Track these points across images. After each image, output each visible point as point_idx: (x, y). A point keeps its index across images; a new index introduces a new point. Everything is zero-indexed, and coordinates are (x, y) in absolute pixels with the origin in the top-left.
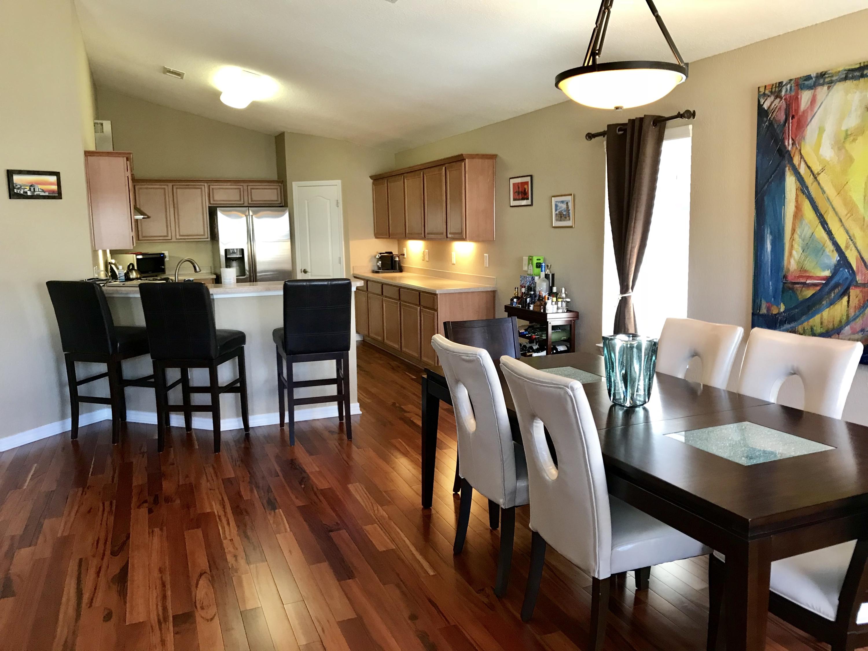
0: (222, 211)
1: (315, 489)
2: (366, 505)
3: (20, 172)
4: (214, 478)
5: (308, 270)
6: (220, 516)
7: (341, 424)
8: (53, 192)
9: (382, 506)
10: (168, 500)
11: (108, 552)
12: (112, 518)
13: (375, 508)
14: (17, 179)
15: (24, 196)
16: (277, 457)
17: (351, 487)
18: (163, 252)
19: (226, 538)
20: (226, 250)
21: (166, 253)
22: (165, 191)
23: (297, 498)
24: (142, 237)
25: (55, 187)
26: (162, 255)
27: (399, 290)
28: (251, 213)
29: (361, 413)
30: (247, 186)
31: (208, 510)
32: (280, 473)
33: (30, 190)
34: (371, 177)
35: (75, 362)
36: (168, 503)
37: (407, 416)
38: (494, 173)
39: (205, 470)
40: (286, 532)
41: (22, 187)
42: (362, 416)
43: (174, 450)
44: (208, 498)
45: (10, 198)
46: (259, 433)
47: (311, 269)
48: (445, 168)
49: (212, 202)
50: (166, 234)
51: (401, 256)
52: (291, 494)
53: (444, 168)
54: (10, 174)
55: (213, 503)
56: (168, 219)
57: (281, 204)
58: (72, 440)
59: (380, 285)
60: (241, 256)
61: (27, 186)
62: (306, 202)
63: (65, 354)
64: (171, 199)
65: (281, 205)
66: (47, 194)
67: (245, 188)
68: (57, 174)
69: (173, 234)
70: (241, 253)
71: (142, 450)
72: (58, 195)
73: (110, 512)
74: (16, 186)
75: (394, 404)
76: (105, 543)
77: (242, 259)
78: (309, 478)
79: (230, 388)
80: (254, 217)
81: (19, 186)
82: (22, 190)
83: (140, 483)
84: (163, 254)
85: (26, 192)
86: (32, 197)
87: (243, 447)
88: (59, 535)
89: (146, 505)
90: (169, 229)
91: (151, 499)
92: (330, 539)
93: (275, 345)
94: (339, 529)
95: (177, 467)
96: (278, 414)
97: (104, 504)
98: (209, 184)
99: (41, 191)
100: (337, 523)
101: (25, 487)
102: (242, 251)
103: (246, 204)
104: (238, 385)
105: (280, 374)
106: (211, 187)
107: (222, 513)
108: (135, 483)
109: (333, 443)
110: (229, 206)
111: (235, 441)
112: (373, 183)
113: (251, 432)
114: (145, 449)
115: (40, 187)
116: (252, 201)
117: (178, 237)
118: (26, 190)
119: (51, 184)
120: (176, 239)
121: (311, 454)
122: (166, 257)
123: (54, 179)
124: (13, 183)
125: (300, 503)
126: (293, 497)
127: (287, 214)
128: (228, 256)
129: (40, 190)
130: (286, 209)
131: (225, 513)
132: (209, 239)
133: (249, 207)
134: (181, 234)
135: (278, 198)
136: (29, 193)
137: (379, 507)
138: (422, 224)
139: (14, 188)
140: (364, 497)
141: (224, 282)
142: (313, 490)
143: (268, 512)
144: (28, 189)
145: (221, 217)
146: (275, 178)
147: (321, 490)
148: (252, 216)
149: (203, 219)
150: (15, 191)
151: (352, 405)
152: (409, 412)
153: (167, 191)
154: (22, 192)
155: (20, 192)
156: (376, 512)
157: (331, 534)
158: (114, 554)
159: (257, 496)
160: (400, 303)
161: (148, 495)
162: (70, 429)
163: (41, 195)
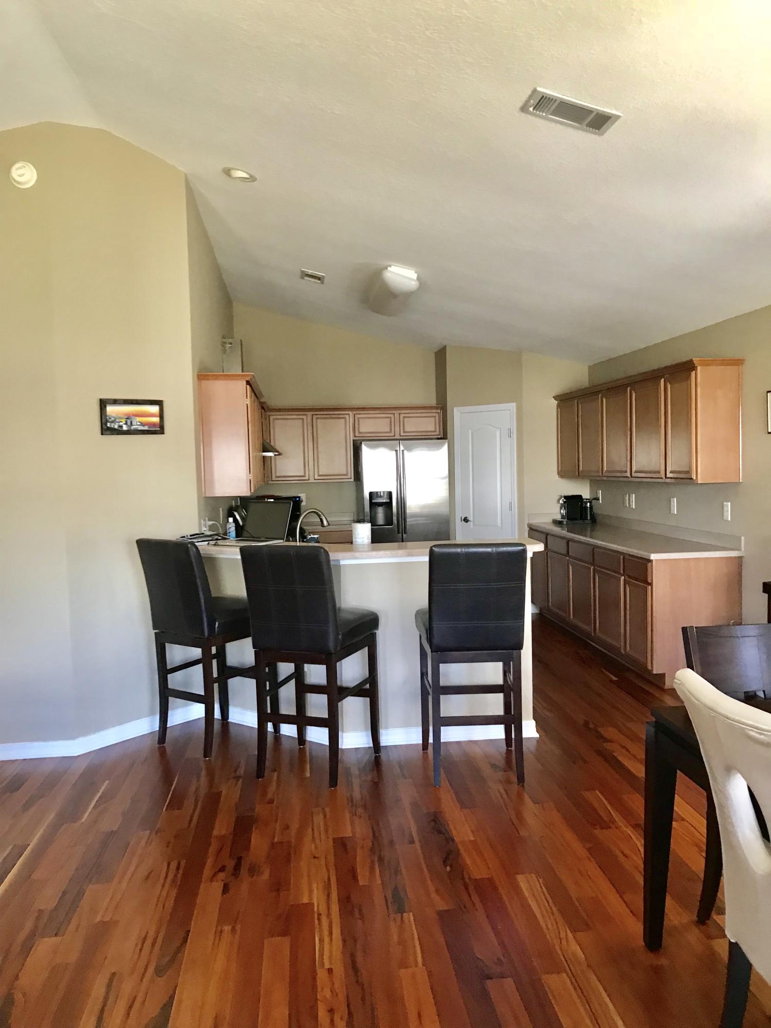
0: (368, 446)
1: (466, 876)
2: (547, 925)
3: (115, 402)
4: (323, 836)
5: (470, 518)
6: (321, 914)
7: (508, 752)
8: (154, 425)
9: (574, 931)
10: (253, 870)
11: (151, 969)
12: (174, 893)
13: (563, 935)
14: (111, 409)
15: (119, 432)
16: (414, 805)
17: (521, 879)
18: (299, 495)
19: (322, 964)
20: (371, 494)
21: (303, 496)
22: (303, 422)
23: (437, 891)
24: (276, 477)
25: (156, 420)
26: (297, 499)
27: (593, 549)
28: (402, 448)
29: (537, 735)
30: (400, 414)
31: (305, 900)
32: (416, 839)
33: (126, 424)
34: (555, 398)
35: (167, 644)
36: (252, 877)
37: (608, 748)
38: (739, 386)
39: (312, 817)
40: (416, 966)
41: (117, 420)
42: (538, 741)
43: (278, 776)
44: (309, 876)
45: (102, 434)
46: (394, 756)
47: (474, 518)
48: (665, 380)
49: (357, 434)
50: (303, 474)
51: (594, 502)
52: (429, 882)
53: (662, 380)
54: (103, 404)
55: (315, 886)
56: (306, 455)
57: (439, 435)
58: (158, 745)
59: (564, 542)
60: (388, 501)
61: (122, 418)
62: (470, 431)
63: (155, 633)
64: (310, 432)
65: (439, 437)
66: (146, 428)
67: (397, 416)
68: (159, 403)
69: (311, 474)
70: (389, 497)
71: (238, 774)
72: (159, 429)
73: (174, 881)
74: (110, 418)
75: (586, 724)
76: (153, 944)
77: (389, 504)
78: (458, 854)
79: (358, 691)
80: (405, 451)
81: (113, 419)
82: (117, 424)
83: (224, 832)
84: (299, 497)
85: (121, 427)
86: (128, 432)
87: (369, 779)
88: (98, 919)
89: (222, 875)
90: (307, 467)
91: (230, 864)
92: (485, 995)
93: (418, 633)
94: (502, 976)
95: (277, 807)
96: (420, 730)
97: (169, 864)
98: (355, 413)
99: (139, 425)
100: (499, 959)
101: (83, 820)
102: (390, 494)
103: (397, 437)
104: (368, 686)
105: (423, 674)
106: (357, 416)
107: (323, 909)
108: (215, 832)
109: (496, 788)
110: (377, 440)
111: (359, 770)
112: (558, 406)
113: (383, 755)
114: (241, 771)
115: (139, 419)
116: (404, 432)
117: (316, 477)
118: (121, 424)
119: (152, 415)
120: (315, 479)
121: (463, 805)
122: (302, 501)
123: (155, 409)
124: (106, 416)
125: (442, 906)
126: (432, 889)
127: (446, 447)
128: (373, 501)
129: (138, 423)
130: (445, 442)
131: (329, 908)
132: (352, 480)
133: (400, 440)
134: (320, 473)
135: (436, 428)
136: (125, 428)
137: (570, 935)
138: (627, 458)
139: (107, 421)
140: (545, 908)
141: (355, 541)
142: (463, 878)
143: (392, 916)
144: (124, 422)
145: (367, 452)
146: (433, 402)
147: (476, 880)
148: (403, 451)
149: (347, 455)
150: (109, 425)
151: (524, 723)
152: (611, 741)
153: (305, 421)
154: (116, 427)
155: (114, 426)
156: (564, 942)
157: (488, 982)
158: (159, 972)
159: (379, 882)
160: (594, 569)
161: (230, 856)
162: (158, 729)
163: (139, 429)
